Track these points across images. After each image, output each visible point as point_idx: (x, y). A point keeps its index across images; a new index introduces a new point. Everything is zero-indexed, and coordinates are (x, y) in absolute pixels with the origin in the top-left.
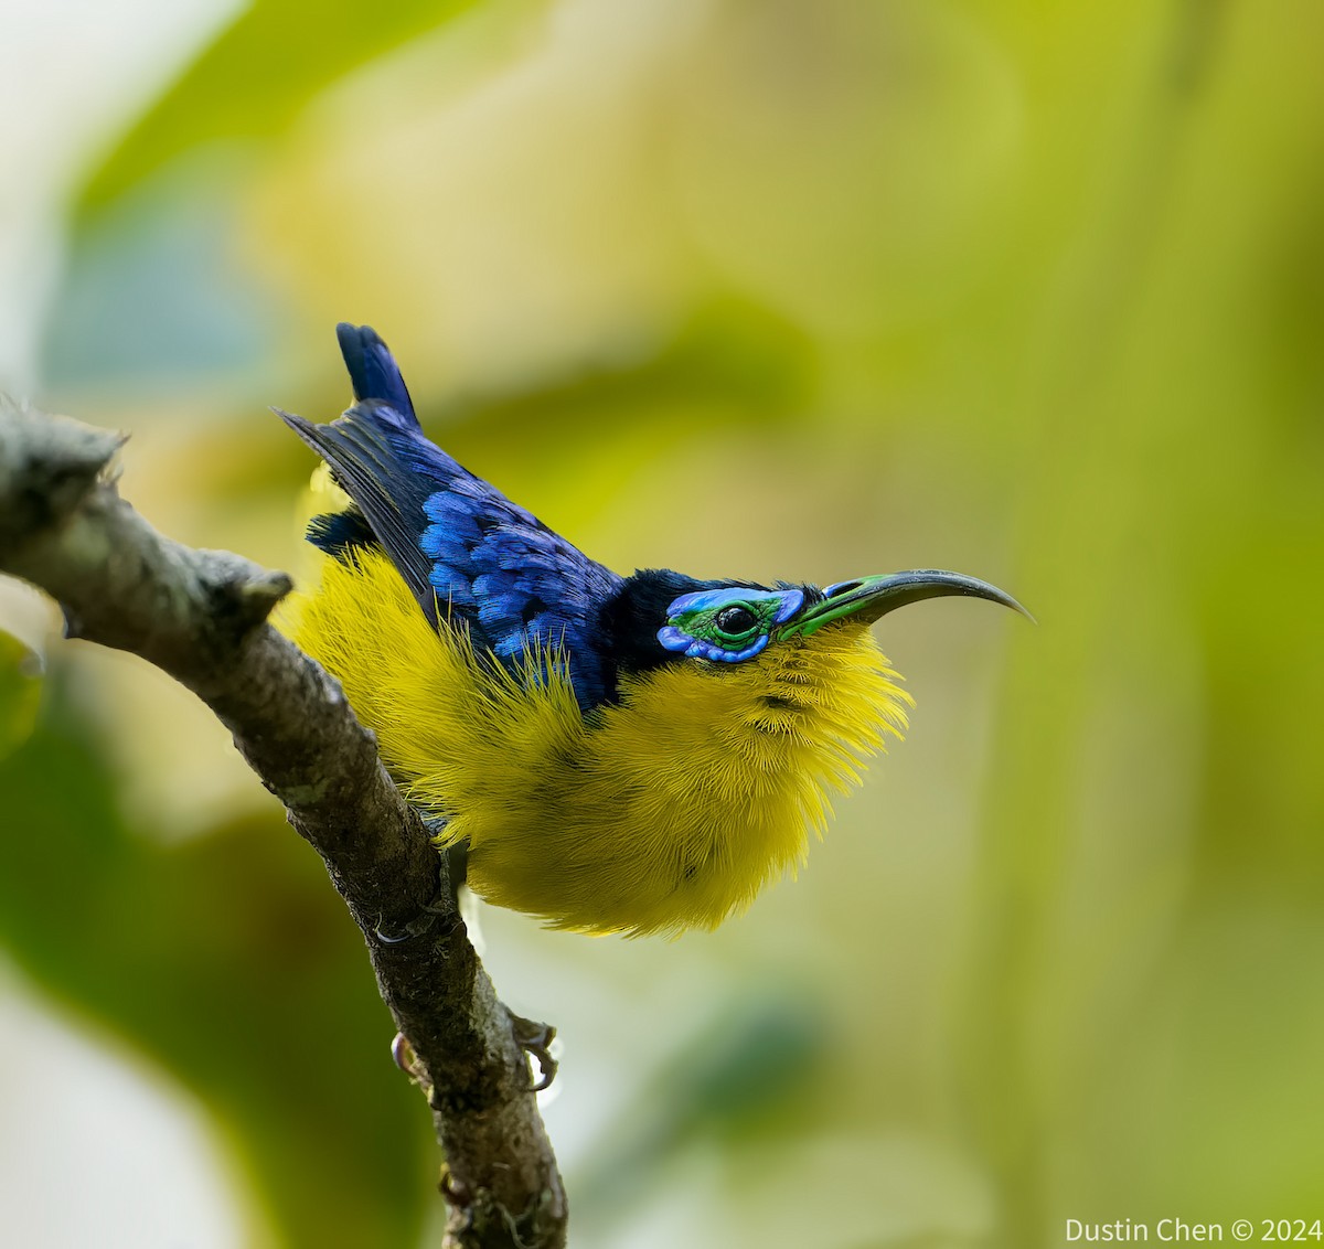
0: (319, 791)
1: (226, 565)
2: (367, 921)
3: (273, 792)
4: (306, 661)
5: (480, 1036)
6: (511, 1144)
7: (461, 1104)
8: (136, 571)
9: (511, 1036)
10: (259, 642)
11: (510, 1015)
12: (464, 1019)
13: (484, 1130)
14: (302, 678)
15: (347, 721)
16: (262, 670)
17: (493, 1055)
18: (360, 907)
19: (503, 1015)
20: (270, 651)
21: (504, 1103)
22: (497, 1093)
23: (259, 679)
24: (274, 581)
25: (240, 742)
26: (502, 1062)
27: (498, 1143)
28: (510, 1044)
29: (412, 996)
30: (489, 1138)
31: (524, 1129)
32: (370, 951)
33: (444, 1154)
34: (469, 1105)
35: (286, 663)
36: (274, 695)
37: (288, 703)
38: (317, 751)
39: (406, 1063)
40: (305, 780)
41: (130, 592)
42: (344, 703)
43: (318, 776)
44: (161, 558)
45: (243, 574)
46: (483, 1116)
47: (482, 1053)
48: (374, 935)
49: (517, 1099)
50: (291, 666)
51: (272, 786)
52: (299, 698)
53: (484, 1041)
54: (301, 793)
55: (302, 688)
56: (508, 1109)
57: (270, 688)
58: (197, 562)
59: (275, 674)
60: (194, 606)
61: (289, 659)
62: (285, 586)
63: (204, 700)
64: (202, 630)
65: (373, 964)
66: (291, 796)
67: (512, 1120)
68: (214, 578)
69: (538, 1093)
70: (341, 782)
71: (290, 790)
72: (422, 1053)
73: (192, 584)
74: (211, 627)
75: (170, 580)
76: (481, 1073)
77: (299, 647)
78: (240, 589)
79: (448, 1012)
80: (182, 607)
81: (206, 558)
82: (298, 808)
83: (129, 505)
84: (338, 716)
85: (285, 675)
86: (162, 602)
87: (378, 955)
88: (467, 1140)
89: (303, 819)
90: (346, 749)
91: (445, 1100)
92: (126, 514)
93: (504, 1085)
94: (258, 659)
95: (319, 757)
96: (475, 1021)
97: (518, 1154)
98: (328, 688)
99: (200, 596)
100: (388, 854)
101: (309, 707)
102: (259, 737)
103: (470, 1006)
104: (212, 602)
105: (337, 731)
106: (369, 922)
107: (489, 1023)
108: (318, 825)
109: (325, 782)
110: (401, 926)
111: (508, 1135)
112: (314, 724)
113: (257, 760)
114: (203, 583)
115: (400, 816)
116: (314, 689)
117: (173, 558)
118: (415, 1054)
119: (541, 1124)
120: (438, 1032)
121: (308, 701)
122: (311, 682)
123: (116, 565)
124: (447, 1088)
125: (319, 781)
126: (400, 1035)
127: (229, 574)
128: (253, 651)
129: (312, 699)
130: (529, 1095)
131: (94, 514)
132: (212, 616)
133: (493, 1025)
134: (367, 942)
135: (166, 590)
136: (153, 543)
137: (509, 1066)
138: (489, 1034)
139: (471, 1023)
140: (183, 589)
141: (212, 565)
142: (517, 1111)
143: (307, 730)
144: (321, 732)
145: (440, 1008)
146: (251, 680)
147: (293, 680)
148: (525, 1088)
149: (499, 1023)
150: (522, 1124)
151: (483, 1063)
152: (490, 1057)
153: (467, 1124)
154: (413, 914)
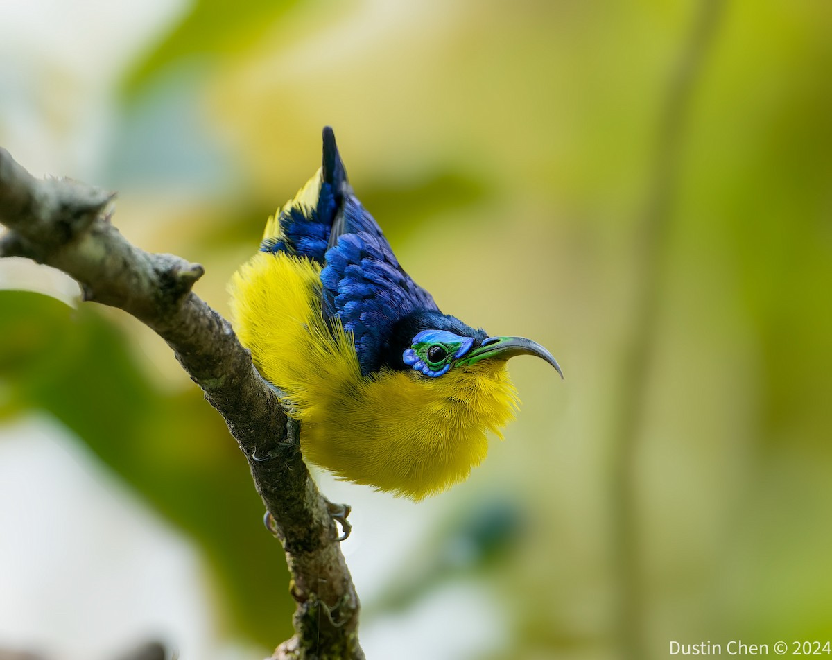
0: (221, 382)
1: (169, 261)
2: (248, 451)
3: (197, 382)
4: (213, 312)
5: (310, 512)
6: (327, 569)
7: (300, 549)
8: (120, 265)
9: (326, 511)
10: (187, 303)
11: (326, 501)
12: (301, 503)
13: (312, 562)
14: (211, 321)
15: (235, 344)
16: (189, 316)
17: (317, 522)
18: (244, 443)
19: (322, 501)
20: (193, 307)
21: (323, 547)
22: (319, 542)
23: (188, 321)
24: (194, 269)
25: (178, 356)
26: (321, 526)
27: (321, 569)
28: (326, 516)
29: (273, 491)
30: (316, 567)
31: (334, 561)
32: (251, 467)
33: (293, 575)
34: (305, 548)
35: (202, 313)
36: (195, 331)
37: (204, 334)
38: (220, 360)
39: (271, 527)
40: (213, 376)
41: (117, 275)
42: (233, 334)
43: (220, 373)
44: (134, 257)
45: (177, 266)
46: (312, 554)
47: (311, 520)
48: (251, 458)
49: (330, 545)
50: (204, 315)
51: (196, 379)
52: (209, 332)
53: (312, 514)
54: (212, 383)
55: (211, 327)
56: (326, 550)
57: (193, 326)
58: (153, 259)
59: (196, 319)
60: (152, 283)
61: (203, 311)
62: (200, 272)
63: (159, 333)
64: (156, 296)
65: (252, 473)
66: (206, 384)
67: (327, 556)
68: (162, 268)
69: (341, 542)
70: (233, 376)
71: (205, 381)
72: (279, 521)
73: (150, 272)
74: (161, 293)
75: (139, 269)
76: (311, 532)
77: (209, 305)
78: (176, 274)
79: (292, 499)
80: (145, 284)
81: (158, 258)
82: (210, 390)
83: (117, 230)
84: (231, 341)
85: (201, 320)
86: (134, 281)
87: (255, 469)
88: (304, 567)
89: (213, 396)
90: (235, 359)
91: (292, 547)
92: (114, 234)
93: (323, 538)
94: (187, 311)
95: (220, 364)
96: (307, 504)
97: (331, 574)
98: (224, 327)
99: (155, 277)
100: (259, 415)
101: (215, 337)
102: (188, 353)
103: (304, 495)
104: (161, 281)
105: (230, 349)
106: (250, 451)
107: (314, 505)
108: (220, 399)
109: (224, 377)
110: (266, 453)
111: (326, 565)
112: (218, 346)
113: (187, 365)
114: (157, 271)
115: (264, 394)
116: (217, 327)
117: (140, 257)
118: (275, 522)
119: (343, 558)
120: (287, 509)
121: (214, 334)
122: (215, 323)
123: (109, 262)
124: (292, 540)
125: (221, 377)
126: (267, 512)
127: (170, 266)
128: (184, 307)
129: (216, 333)
130: (336, 543)
131: (96, 234)
132: (161, 288)
133: (317, 506)
134: (249, 463)
135: (136, 275)
136: (129, 249)
137: (326, 528)
138: (315, 511)
139: (305, 504)
140: (146, 274)
141: (161, 261)
142: (331, 552)
143: (213, 349)
144: (221, 350)
145: (287, 498)
146: (183, 323)
147: (205, 322)
148: (334, 539)
149: (320, 504)
150: (333, 559)
151: (312, 526)
152: (315, 523)
153: (304, 559)
154: (272, 447)
